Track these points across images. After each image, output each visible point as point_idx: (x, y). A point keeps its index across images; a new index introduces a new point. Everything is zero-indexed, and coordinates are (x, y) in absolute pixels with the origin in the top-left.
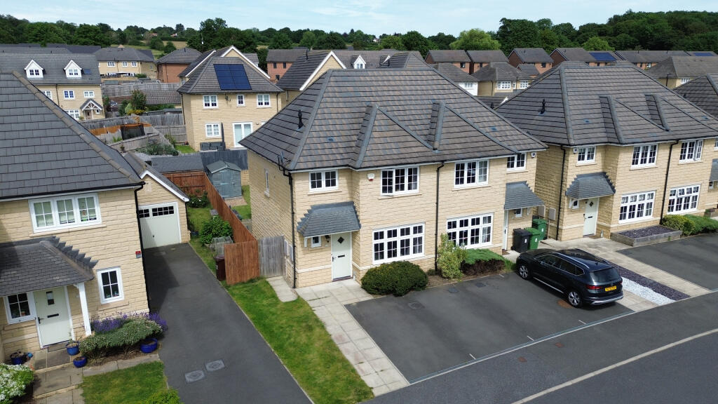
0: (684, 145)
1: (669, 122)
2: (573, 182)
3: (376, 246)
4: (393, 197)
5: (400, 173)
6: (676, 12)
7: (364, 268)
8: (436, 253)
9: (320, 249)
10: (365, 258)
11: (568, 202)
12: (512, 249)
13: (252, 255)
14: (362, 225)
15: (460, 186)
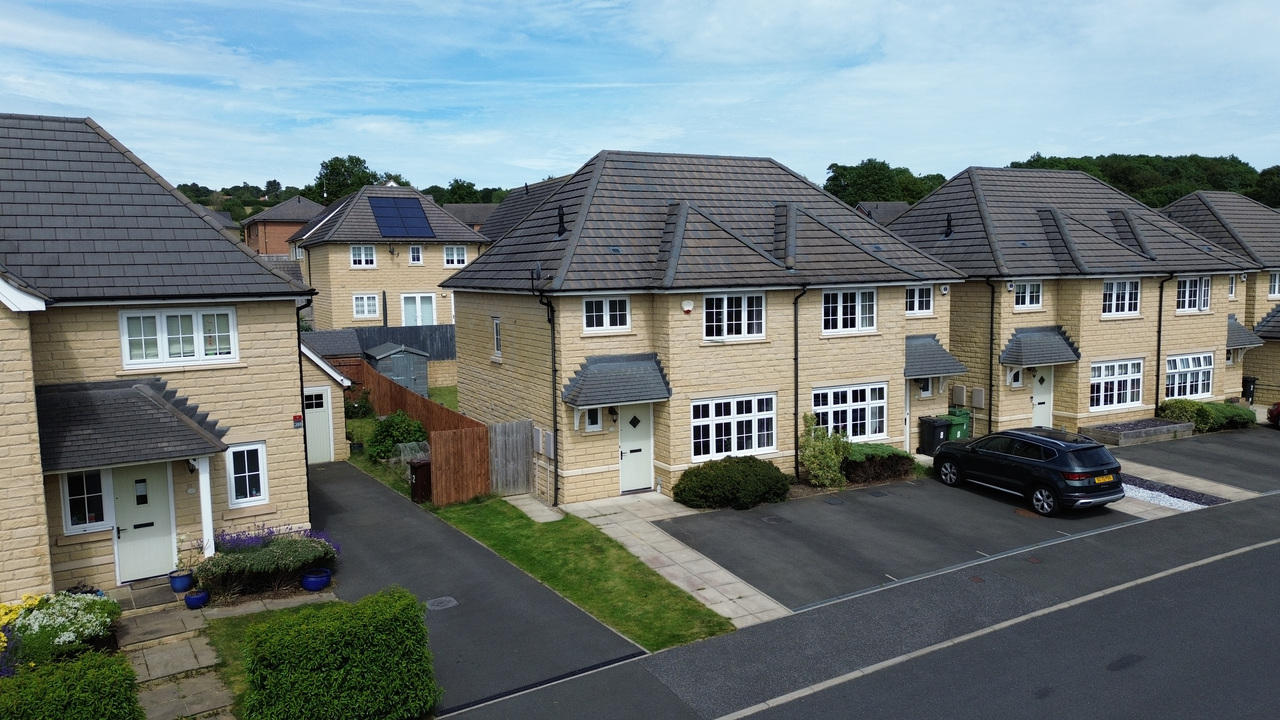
0: (1182, 285)
1: (1153, 248)
2: (1010, 341)
3: (697, 429)
4: (723, 345)
5: (735, 302)
6: (1114, 157)
7: (678, 468)
8: (796, 448)
9: (601, 435)
10: (678, 449)
11: (1005, 375)
12: (919, 451)
13: (478, 453)
14: (674, 390)
15: (831, 332)
